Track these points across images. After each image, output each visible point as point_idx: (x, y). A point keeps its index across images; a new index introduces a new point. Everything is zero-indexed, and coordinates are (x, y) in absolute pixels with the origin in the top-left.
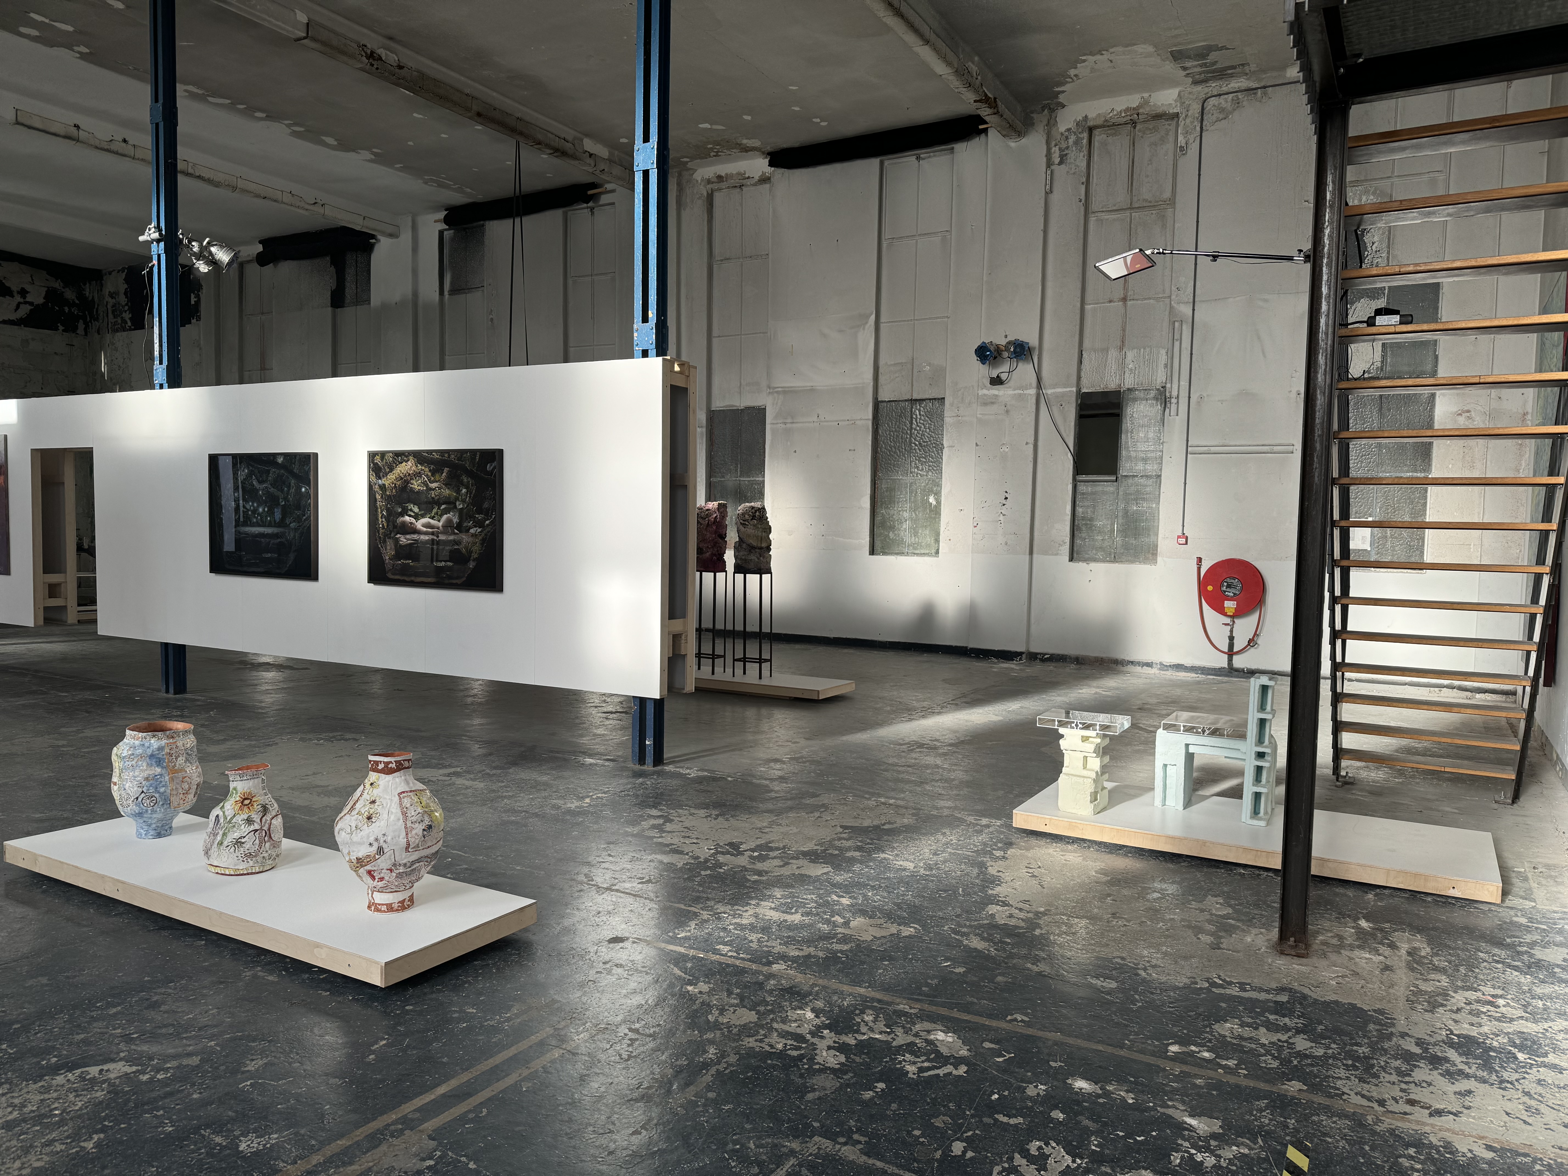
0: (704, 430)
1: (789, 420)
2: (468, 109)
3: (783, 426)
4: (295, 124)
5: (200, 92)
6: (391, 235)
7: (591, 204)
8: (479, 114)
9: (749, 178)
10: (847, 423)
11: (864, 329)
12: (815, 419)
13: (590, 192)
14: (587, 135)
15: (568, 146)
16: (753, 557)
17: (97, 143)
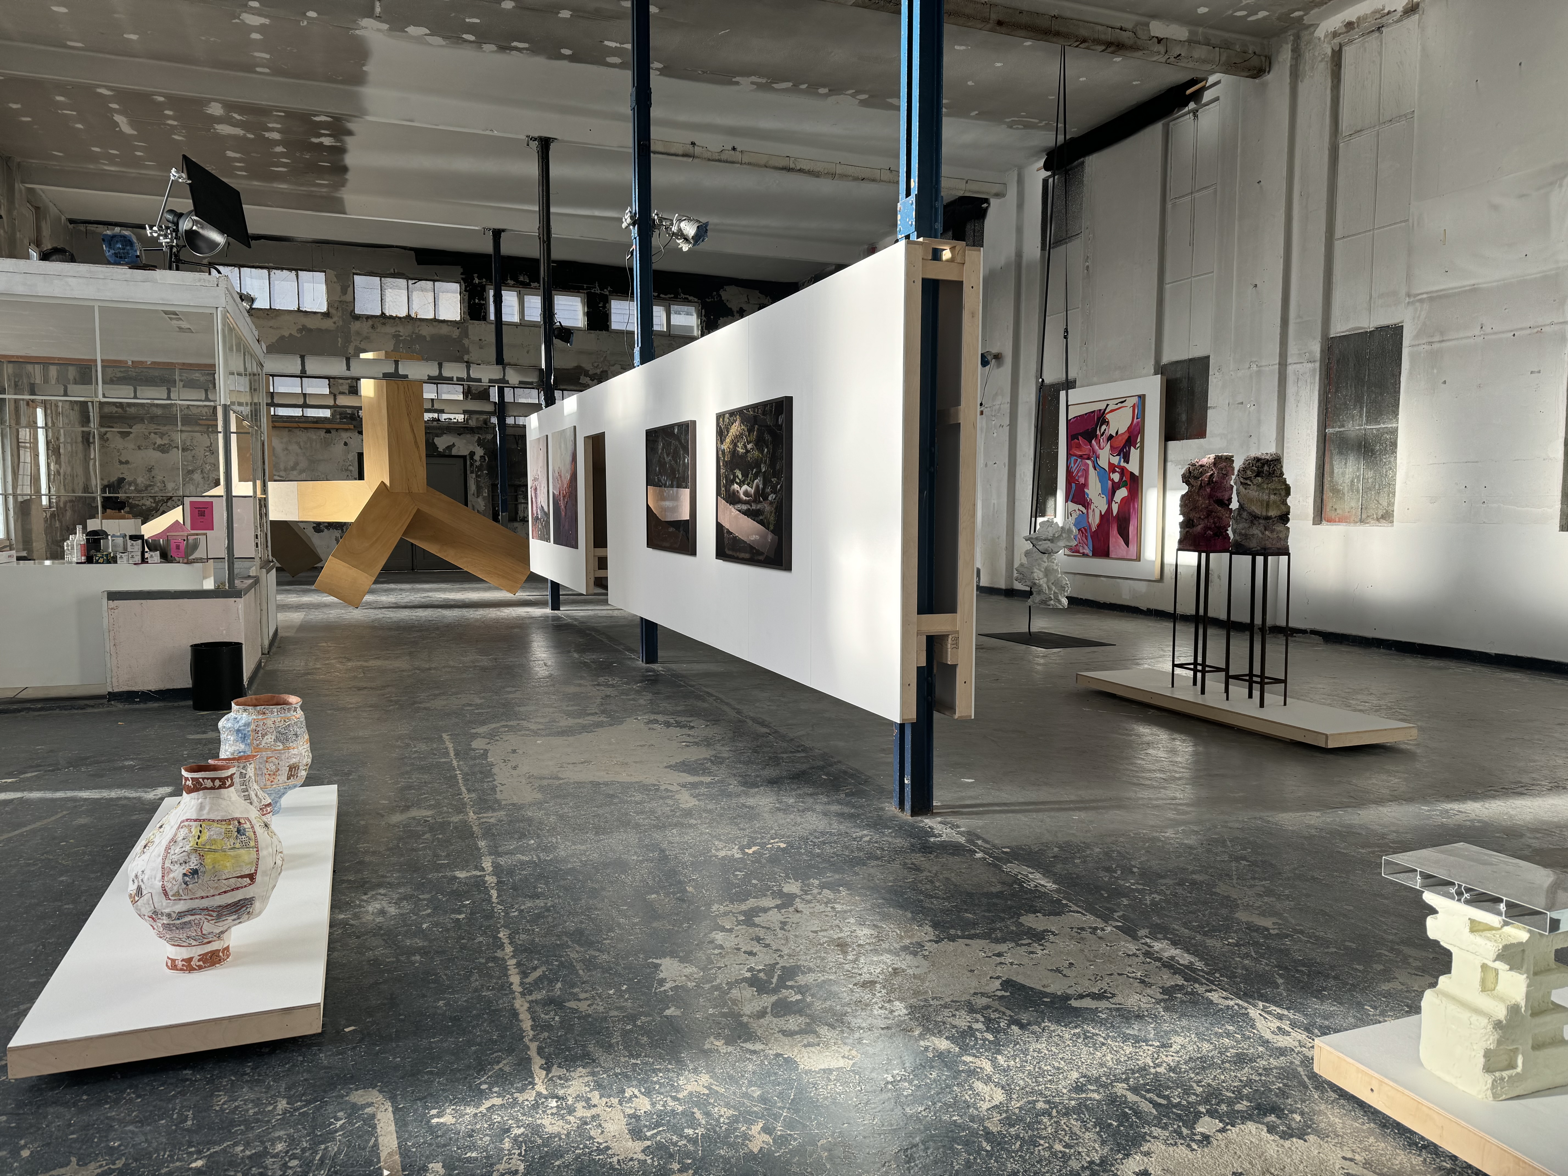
0: (1317, 365)
1: (1437, 338)
2: (985, 20)
3: (1427, 347)
4: (858, 92)
5: (764, 81)
6: (998, 195)
7: (1192, 105)
8: (1000, 23)
9: (1389, 13)
10: (1529, 331)
11: (1561, 186)
12: (1477, 331)
13: (1189, 92)
14: (1154, 16)
15: (1125, 37)
16: (1256, 531)
17: (709, 155)
